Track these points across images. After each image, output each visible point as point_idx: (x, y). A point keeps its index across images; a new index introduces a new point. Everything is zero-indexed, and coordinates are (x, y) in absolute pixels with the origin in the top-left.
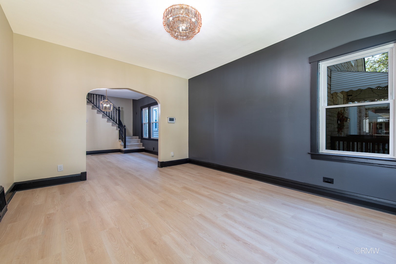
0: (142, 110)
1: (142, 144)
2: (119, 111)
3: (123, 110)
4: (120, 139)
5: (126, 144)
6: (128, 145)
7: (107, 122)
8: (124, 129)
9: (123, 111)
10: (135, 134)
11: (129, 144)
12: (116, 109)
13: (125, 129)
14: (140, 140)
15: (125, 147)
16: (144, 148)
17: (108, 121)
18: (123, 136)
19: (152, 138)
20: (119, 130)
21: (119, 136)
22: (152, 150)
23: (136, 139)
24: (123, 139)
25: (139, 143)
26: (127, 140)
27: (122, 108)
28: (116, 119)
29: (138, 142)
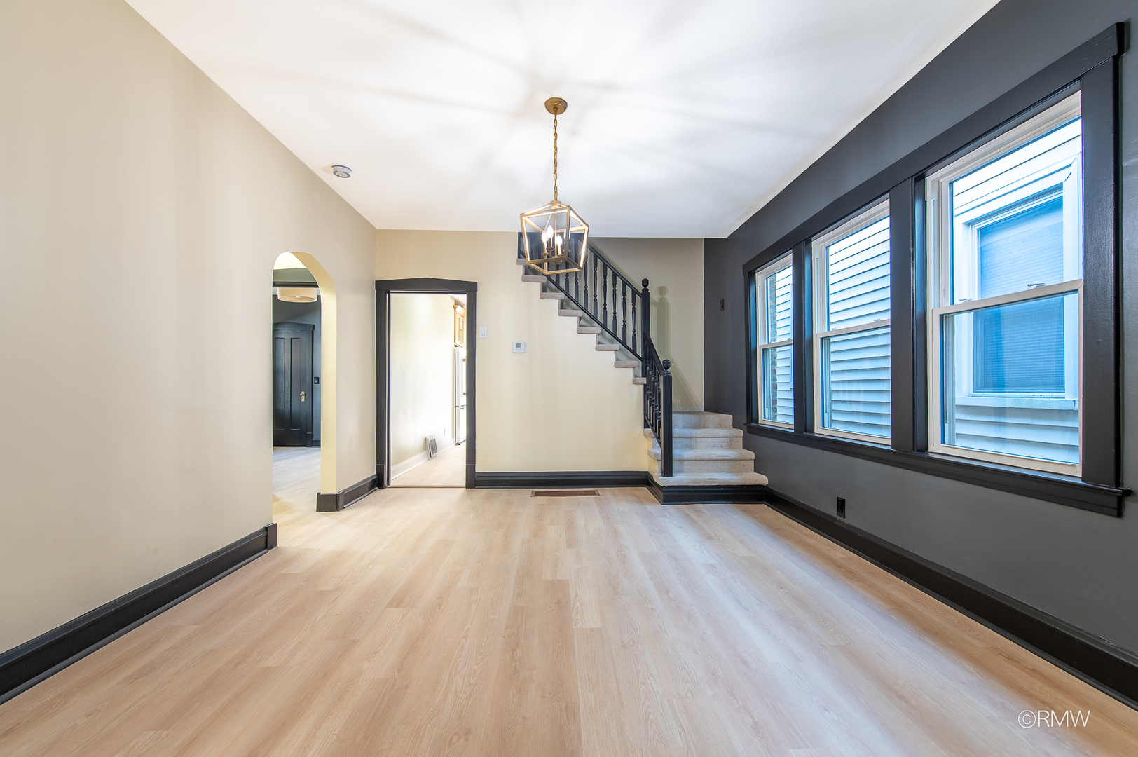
0: (750, 276)
1: (751, 455)
2: (645, 295)
3: (666, 296)
4: (646, 426)
5: (676, 453)
6: (681, 461)
7: (598, 350)
8: (661, 378)
9: (663, 305)
10: (713, 406)
11: (688, 454)
12: (635, 292)
13: (668, 381)
14: (741, 433)
15: (667, 471)
16: (763, 480)
17: (599, 343)
18: (658, 415)
19: (819, 430)
20: (644, 385)
21: (646, 413)
22: (832, 511)
23: (720, 426)
24: (660, 427)
25: (738, 452)
26: (676, 431)
27: (662, 290)
28: (634, 335)
29: (730, 446)
